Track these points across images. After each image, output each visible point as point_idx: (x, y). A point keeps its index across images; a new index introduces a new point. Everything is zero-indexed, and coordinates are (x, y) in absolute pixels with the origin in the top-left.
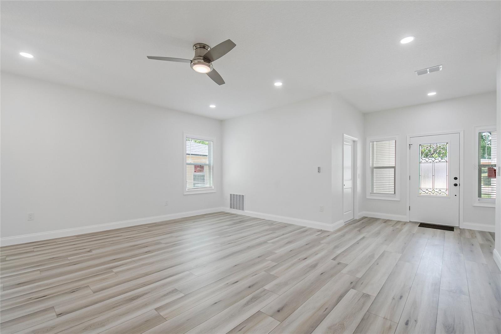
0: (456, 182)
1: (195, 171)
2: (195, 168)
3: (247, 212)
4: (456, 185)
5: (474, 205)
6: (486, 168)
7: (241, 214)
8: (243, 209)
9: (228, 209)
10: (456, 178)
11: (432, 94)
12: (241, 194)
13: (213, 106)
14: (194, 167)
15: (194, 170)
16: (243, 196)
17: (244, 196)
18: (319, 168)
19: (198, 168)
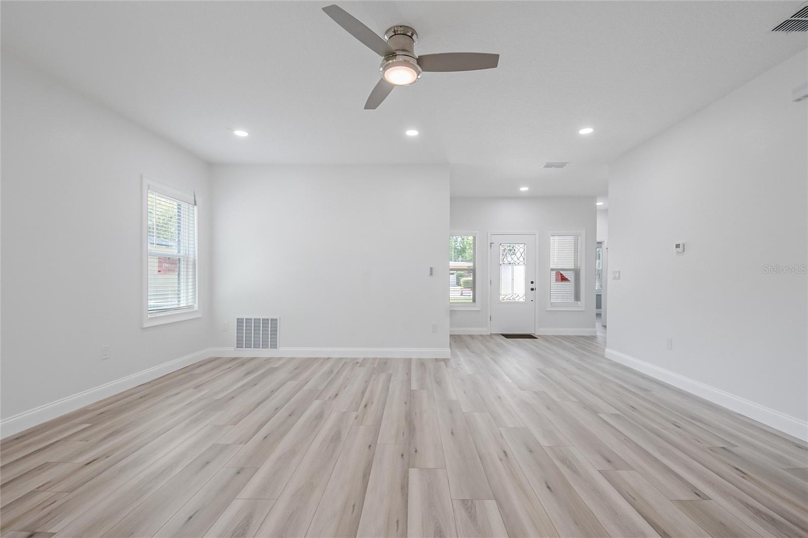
0: (533, 286)
1: (159, 271)
2: (160, 262)
3: (284, 351)
4: (532, 289)
5: (548, 310)
6: (555, 272)
7: (269, 357)
8: (274, 346)
9: (231, 351)
10: (532, 282)
11: (524, 189)
12: (270, 317)
13: (241, 133)
14: (157, 261)
15: (157, 269)
16: (274, 321)
17: (276, 320)
18: (431, 269)
19: (166, 264)
